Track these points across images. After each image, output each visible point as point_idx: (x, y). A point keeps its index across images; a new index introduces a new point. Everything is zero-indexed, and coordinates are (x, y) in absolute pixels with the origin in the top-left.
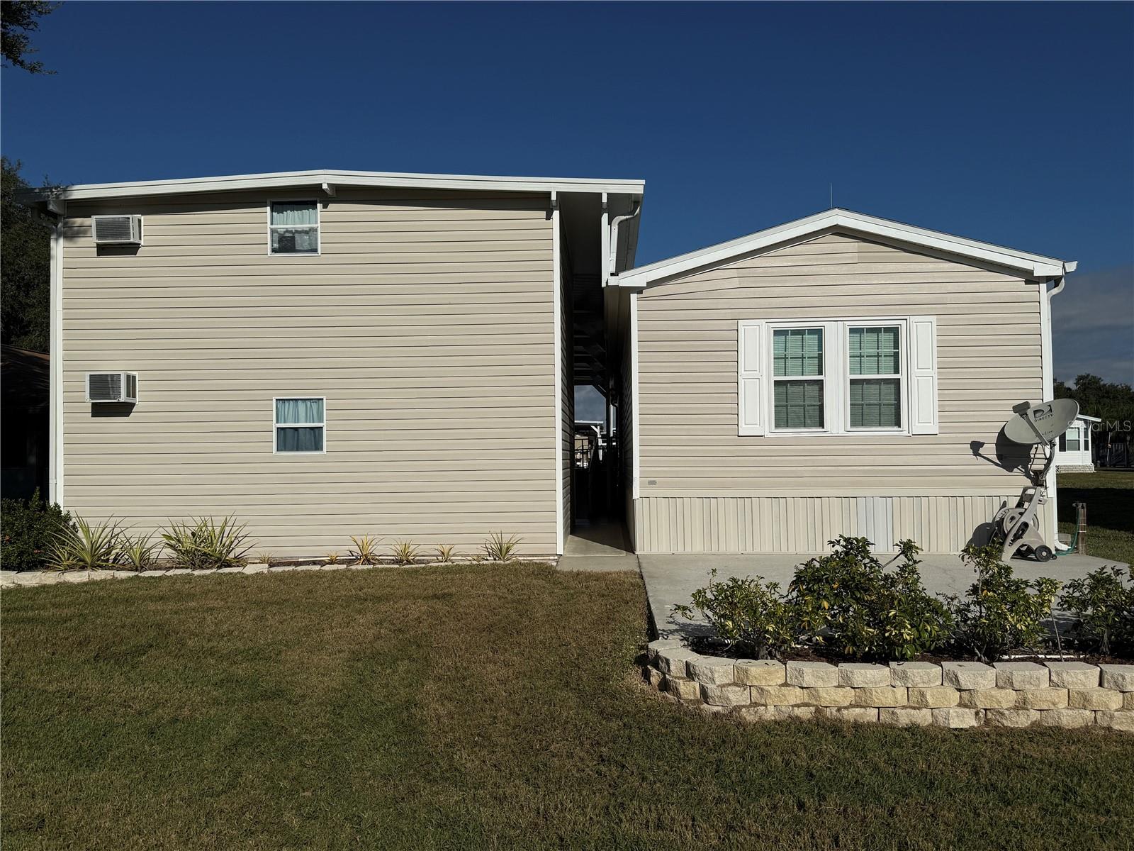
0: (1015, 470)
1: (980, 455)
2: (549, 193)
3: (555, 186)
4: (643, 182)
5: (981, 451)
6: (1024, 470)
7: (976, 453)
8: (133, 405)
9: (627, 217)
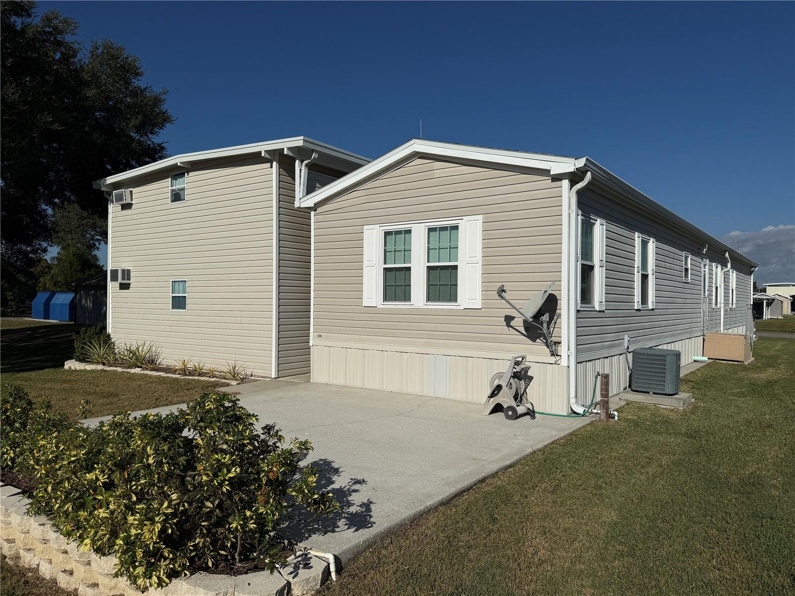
0: (538, 340)
1: (512, 327)
2: (260, 152)
3: (262, 147)
4: (302, 138)
5: (512, 323)
6: (545, 341)
7: (508, 325)
8: (130, 284)
9: (308, 161)
